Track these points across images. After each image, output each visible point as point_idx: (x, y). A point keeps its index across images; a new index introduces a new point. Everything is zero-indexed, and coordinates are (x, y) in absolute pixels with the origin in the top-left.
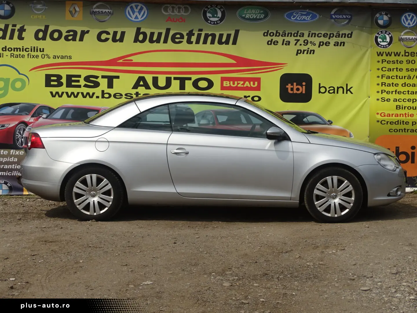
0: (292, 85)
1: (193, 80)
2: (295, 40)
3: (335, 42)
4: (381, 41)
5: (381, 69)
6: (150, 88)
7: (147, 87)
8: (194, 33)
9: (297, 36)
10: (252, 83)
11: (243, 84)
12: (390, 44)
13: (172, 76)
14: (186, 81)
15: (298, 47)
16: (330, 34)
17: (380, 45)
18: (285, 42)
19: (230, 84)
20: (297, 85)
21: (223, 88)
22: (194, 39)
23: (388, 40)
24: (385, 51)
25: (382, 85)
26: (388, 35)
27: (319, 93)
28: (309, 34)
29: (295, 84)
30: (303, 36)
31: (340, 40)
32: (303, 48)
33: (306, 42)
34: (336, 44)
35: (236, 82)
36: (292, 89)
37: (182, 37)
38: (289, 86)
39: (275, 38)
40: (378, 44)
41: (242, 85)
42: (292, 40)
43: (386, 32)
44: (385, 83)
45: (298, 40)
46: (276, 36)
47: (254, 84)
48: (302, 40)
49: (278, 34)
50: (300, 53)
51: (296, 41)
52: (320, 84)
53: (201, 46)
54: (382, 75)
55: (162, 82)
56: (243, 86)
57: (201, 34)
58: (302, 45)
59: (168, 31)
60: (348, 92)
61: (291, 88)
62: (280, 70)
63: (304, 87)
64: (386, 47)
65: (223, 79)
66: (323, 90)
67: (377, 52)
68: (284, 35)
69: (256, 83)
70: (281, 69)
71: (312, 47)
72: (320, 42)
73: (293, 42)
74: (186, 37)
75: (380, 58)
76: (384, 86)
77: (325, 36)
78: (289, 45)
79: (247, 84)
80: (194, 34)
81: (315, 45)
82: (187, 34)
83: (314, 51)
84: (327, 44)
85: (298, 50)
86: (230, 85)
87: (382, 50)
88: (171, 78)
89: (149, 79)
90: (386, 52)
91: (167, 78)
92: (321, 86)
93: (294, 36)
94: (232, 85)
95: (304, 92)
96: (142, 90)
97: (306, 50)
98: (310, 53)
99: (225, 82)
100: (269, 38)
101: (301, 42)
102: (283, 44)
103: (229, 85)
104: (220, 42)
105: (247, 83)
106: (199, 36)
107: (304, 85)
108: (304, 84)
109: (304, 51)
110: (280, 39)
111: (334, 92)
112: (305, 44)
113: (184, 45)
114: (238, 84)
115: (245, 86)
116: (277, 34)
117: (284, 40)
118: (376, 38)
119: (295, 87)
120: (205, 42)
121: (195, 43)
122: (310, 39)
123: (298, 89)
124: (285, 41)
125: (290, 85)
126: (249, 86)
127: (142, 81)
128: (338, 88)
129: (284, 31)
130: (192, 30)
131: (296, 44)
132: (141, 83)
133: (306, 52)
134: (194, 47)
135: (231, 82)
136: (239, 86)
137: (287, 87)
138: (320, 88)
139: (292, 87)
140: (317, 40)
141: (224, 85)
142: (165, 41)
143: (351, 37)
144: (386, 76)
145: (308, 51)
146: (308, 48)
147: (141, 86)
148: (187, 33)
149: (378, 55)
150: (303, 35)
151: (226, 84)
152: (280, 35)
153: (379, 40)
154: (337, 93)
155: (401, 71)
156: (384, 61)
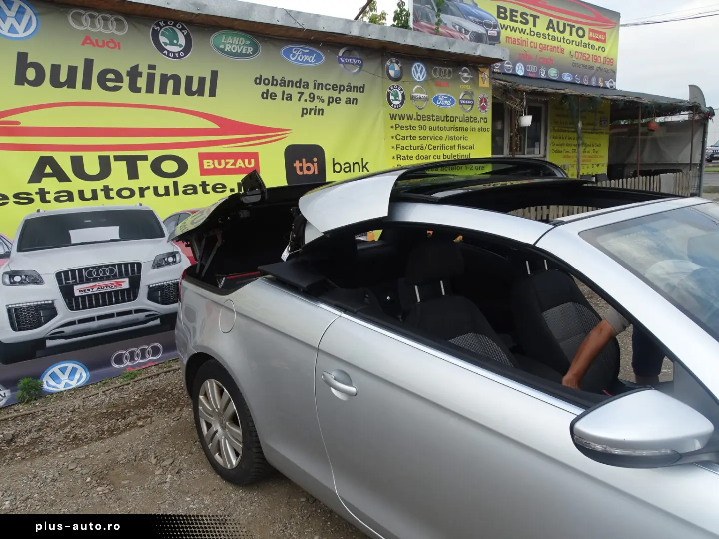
0: (301, 162)
1: (151, 159)
2: (299, 93)
3: (347, 99)
4: (394, 99)
5: (395, 137)
6: (69, 180)
7: (63, 177)
8: (141, 73)
9: (300, 87)
10: (246, 161)
11: (234, 164)
12: (402, 104)
13: (112, 154)
14: (139, 163)
15: (303, 105)
16: (340, 86)
17: (392, 105)
18: (285, 96)
19: (213, 164)
20: (306, 163)
21: (204, 172)
22: (142, 83)
23: (400, 98)
24: (398, 113)
25: (398, 158)
26: (400, 91)
27: (334, 172)
28: (315, 84)
29: (304, 160)
30: (307, 88)
31: (352, 95)
32: (309, 105)
33: (312, 96)
34: (349, 101)
35: (223, 161)
36: (301, 169)
37: (119, 78)
38: (297, 164)
39: (272, 89)
40: (391, 103)
41: (232, 165)
42: (294, 91)
43: (398, 87)
44: (401, 156)
45: (302, 94)
46: (272, 84)
47: (250, 163)
48: (307, 92)
49: (275, 82)
50: (306, 114)
51: (300, 95)
52: (333, 159)
53: (156, 98)
54: (397, 145)
55: (92, 166)
56: (233, 167)
57: (154, 74)
58: (308, 101)
59: (89, 64)
60: (365, 169)
61: (300, 167)
62: (283, 139)
63: (316, 164)
64: (399, 108)
65: (202, 157)
66: (337, 168)
67: (390, 114)
68: (283, 83)
69: (253, 161)
70: (285, 137)
71: (320, 106)
72: (329, 98)
73: (295, 96)
74: (126, 80)
75: (394, 122)
76: (399, 159)
77: (334, 87)
78: (291, 100)
79: (240, 164)
80: (140, 75)
81: (323, 101)
82: (128, 74)
83: (322, 110)
84: (337, 101)
85: (303, 109)
86: (215, 167)
87: (395, 111)
88: (108, 157)
89: (64, 160)
90: (399, 115)
91: (101, 158)
92: (335, 163)
93: (296, 87)
94: (217, 166)
95: (316, 173)
96: (51, 184)
97: (313, 109)
98: (319, 114)
99: (205, 162)
100: (263, 88)
101: (306, 96)
102: (283, 99)
103: (212, 167)
104: (189, 92)
105: (240, 161)
106: (151, 78)
107: (316, 162)
108: (315, 159)
109: (311, 110)
110: (278, 90)
111: (350, 171)
112: (311, 100)
113: (125, 94)
114: (226, 163)
115: (237, 166)
116: (273, 82)
117: (283, 92)
118: (389, 94)
119: (305, 165)
120: (163, 91)
121: (145, 91)
122: (317, 93)
123: (308, 169)
124: (286, 93)
125: (297, 162)
126: (243, 166)
127: (48, 167)
128: (354, 164)
129: (282, 78)
130: (137, 67)
131: (299, 100)
132: (48, 170)
133: (313, 112)
134: (143, 98)
135: (216, 161)
136: (229, 166)
137: (295, 165)
138: (334, 165)
139: (301, 165)
140: (325, 94)
141: (206, 167)
142: (87, 85)
143: (363, 92)
144: (400, 146)
145: (315, 110)
146: (316, 107)
147: (49, 175)
148: (128, 72)
149: (392, 119)
150: (306, 85)
151: (208, 164)
152: (278, 85)
153: (392, 98)
154: (353, 171)
155: (414, 138)
156: (397, 126)
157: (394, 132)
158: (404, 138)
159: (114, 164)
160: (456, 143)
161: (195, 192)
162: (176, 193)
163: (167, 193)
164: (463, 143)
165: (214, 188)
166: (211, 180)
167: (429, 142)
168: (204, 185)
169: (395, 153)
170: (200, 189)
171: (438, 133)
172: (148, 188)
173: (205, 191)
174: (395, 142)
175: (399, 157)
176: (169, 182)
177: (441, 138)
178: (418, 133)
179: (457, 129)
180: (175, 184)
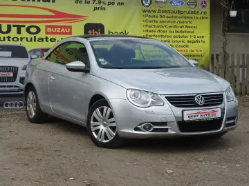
1: (26, 26)
4: (145, 2)
5: (145, 21)
12: (150, 5)
13: (12, 24)
14: (22, 28)
15: (95, 5)
18: (87, 2)
21: (47, 33)
23: (149, 2)
29: (93, 30)
31: (121, 1)
32: (98, 6)
34: (119, 4)
35: (55, 29)
40: (143, 4)
41: (59, 31)
47: (67, 30)
48: (97, 0)
50: (96, 9)
51: (94, 1)
52: (109, 30)
53: (30, 3)
54: (146, 25)
55: (4, 28)
58: (98, 4)
62: (84, 21)
63: (99, 32)
64: (148, 7)
65: (47, 27)
67: (143, 10)
69: (69, 29)
71: (103, 6)
72: (109, 2)
75: (145, 14)
78: (89, 3)
79: (63, 30)
81: (105, 4)
83: (105, 8)
84: (113, 4)
85: (95, 7)
87: (146, 8)
90: (148, 10)
91: (8, 25)
92: (110, 32)
94: (53, 31)
98: (103, 10)
101: (97, 2)
102: (85, 3)
103: (51, 31)
108: (99, 30)
109: (99, 8)
114: (57, 30)
117: (86, 0)
119: (94, 32)
125: (90, 31)
128: (120, 33)
131: (93, 3)
134: (26, 3)
135: (53, 29)
137: (88, 32)
139: (92, 32)
140: (106, 1)
141: (48, 31)
144: (148, 25)
145: (101, 8)
146: (101, 6)
149: (144, 12)
151: (49, 30)
155: (157, 22)
156: (146, 16)
157: (145, 19)
158: (150, 22)
160: (185, 25)
161: (43, 41)
162: (35, 41)
163: (31, 40)
164: (189, 25)
165: (51, 40)
166: (50, 36)
167: (166, 24)
168: (47, 38)
169: (145, 29)
170: (45, 40)
171: (172, 20)
172: (24, 38)
173: (47, 41)
174: (145, 23)
175: (147, 31)
176: (33, 36)
177: (174, 22)
178: (159, 19)
179: (185, 18)
180: (35, 37)
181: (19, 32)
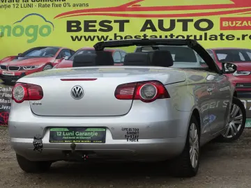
1: (194, 21)
6: (156, 31)
7: (154, 30)
10: (249, 22)
11: (241, 24)
13: (176, 19)
14: (189, 23)
19: (228, 23)
21: (222, 28)
35: (234, 22)
55: (167, 25)
65: (222, 20)
79: (245, 24)
88: (174, 20)
89: (155, 22)
91: (171, 21)
94: (230, 25)
96: (149, 33)
99: (224, 22)
103: (227, 25)
105: (245, 22)
114: (236, 24)
115: (243, 25)
126: (247, 25)
127: (149, 24)
132: (149, 26)
135: (230, 22)
141: (224, 25)
147: (149, 28)
151: (225, 24)
159: (177, 23)
161: (216, 39)
162: (206, 39)
163: (201, 39)
165: (227, 37)
166: (226, 33)
168: (221, 35)
170: (219, 38)
172: (191, 36)
173: (222, 39)
176: (202, 33)
180: (206, 34)
181: (185, 28)
